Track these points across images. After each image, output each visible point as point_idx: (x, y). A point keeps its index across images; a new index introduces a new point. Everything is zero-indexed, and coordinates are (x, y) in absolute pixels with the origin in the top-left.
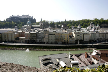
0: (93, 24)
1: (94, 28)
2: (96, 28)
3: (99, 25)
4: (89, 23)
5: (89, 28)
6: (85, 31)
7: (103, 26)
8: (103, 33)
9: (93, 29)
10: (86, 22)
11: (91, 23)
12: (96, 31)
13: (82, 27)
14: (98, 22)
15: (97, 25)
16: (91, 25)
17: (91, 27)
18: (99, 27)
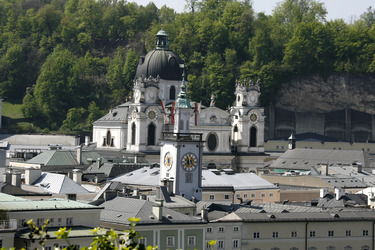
0: (168, 71)
1: (182, 140)
2: (212, 141)
3: (263, 102)
4: (116, 63)
5: (114, 132)
6: (54, 182)
7: (307, 115)
8: (299, 210)
9: (169, 150)
10: (70, 41)
11: (154, 56)
12: (209, 178)
13: (14, 111)
14: (243, 56)
15: (226, 102)
16: (145, 87)
17: (152, 115)
18: (250, 125)
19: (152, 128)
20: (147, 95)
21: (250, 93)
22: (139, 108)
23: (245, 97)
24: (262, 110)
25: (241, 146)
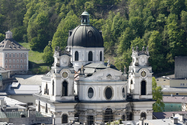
16: (60, 55)
17: (65, 74)
18: (141, 79)
19: (65, 84)
20: (61, 61)
21: (141, 57)
22: (55, 70)
23: (137, 59)
24: (150, 68)
25: (134, 95)
